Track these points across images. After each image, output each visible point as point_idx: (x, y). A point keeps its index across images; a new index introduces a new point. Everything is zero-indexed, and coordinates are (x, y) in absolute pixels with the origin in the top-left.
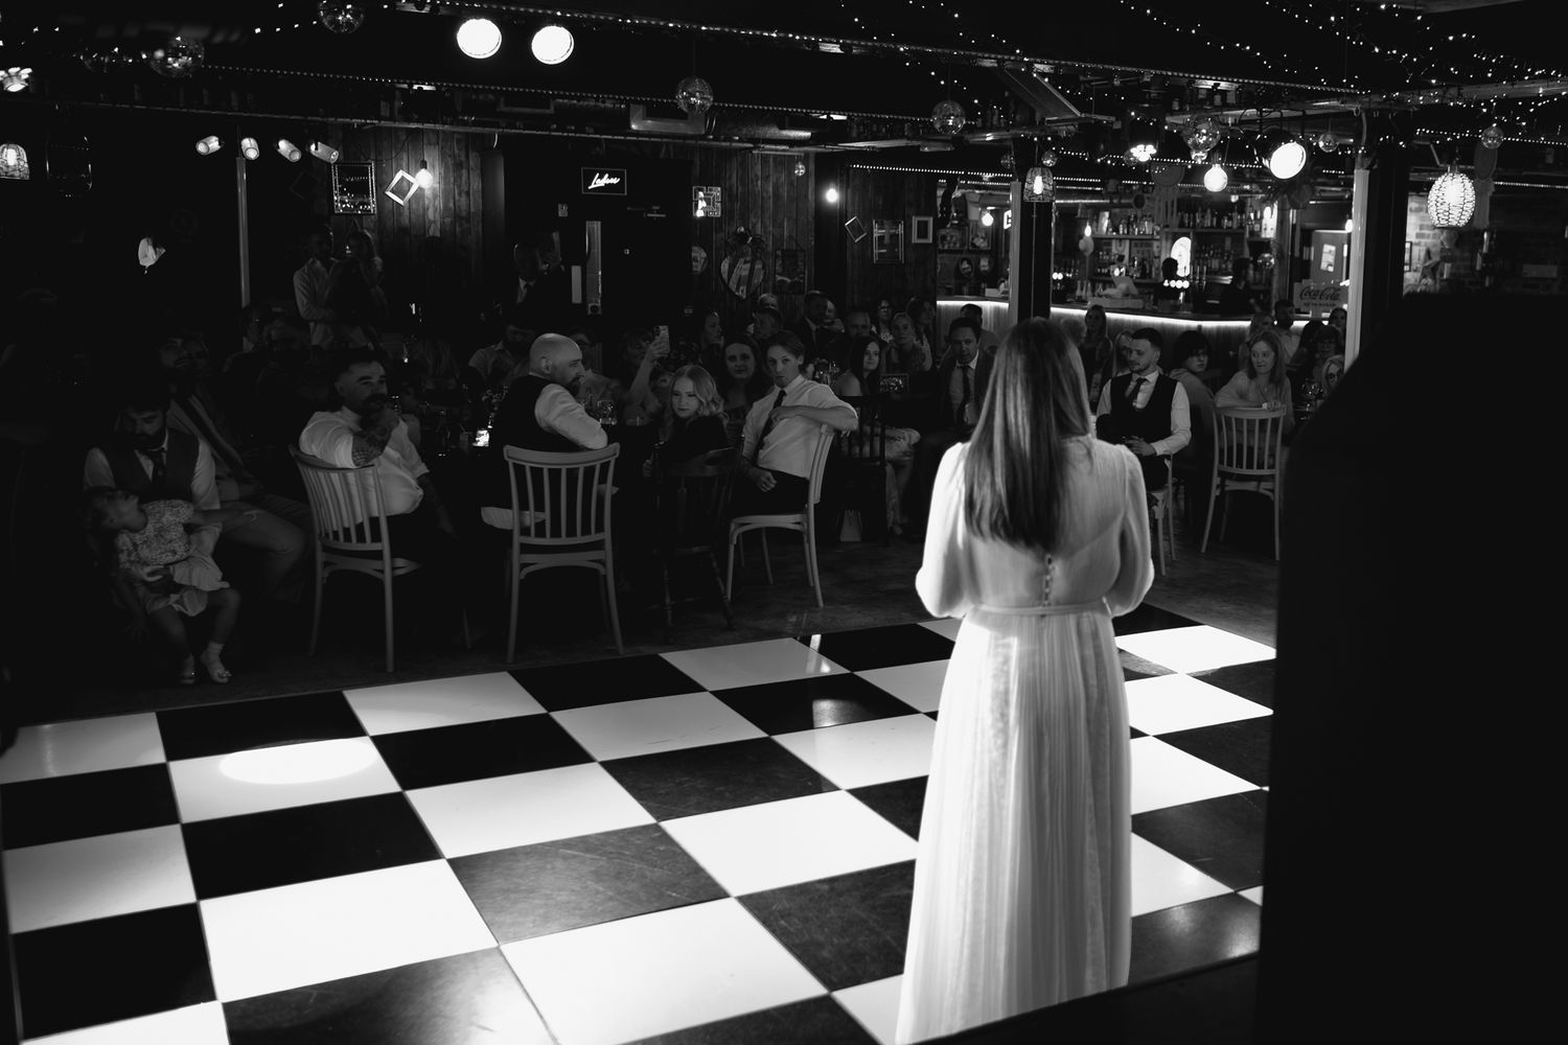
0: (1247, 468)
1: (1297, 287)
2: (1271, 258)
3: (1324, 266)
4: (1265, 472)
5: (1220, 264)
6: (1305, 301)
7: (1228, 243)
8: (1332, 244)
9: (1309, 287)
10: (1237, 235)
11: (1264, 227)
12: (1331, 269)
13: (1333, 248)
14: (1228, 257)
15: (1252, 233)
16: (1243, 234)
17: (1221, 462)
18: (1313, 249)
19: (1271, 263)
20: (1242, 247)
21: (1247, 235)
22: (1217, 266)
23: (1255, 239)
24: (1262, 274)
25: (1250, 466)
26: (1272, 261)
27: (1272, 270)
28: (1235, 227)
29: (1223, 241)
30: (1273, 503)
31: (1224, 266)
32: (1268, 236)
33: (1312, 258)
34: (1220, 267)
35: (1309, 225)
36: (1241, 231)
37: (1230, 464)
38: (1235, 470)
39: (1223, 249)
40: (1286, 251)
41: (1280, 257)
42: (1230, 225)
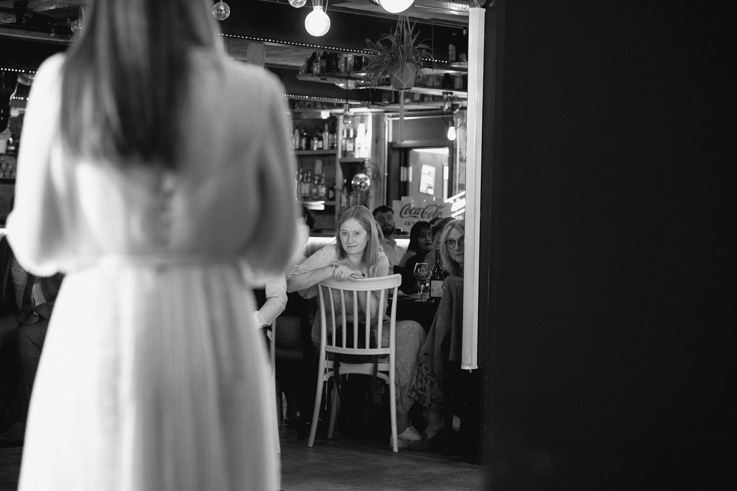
0: (359, 347)
1: (396, 205)
2: (366, 179)
3: (423, 189)
4: (379, 351)
5: (311, 189)
6: (406, 220)
7: (319, 165)
8: (431, 164)
9: (409, 205)
10: (328, 157)
11: (357, 146)
12: (431, 192)
13: (432, 170)
14: (319, 181)
15: (345, 153)
16: (335, 155)
17: (329, 342)
18: (411, 169)
19: (366, 185)
20: (335, 169)
21: (340, 156)
22: (307, 191)
23: (348, 159)
24: (356, 197)
25: (362, 345)
26: (368, 182)
27: (368, 192)
28: (326, 148)
29: (313, 165)
30: (387, 387)
31: (314, 191)
32: (362, 156)
33: (411, 179)
34: (311, 192)
35: (407, 143)
36: (332, 152)
37: (339, 344)
38: (344, 350)
39: (313, 172)
40: (382, 171)
41: (376, 178)
42: (321, 146)
